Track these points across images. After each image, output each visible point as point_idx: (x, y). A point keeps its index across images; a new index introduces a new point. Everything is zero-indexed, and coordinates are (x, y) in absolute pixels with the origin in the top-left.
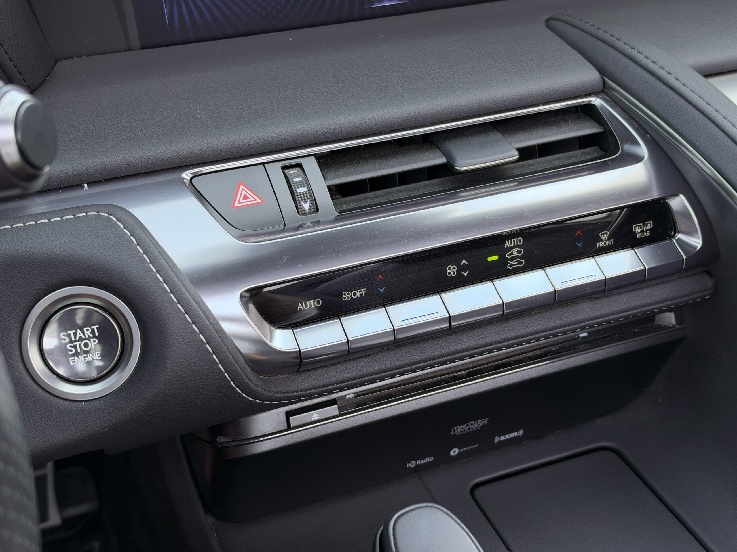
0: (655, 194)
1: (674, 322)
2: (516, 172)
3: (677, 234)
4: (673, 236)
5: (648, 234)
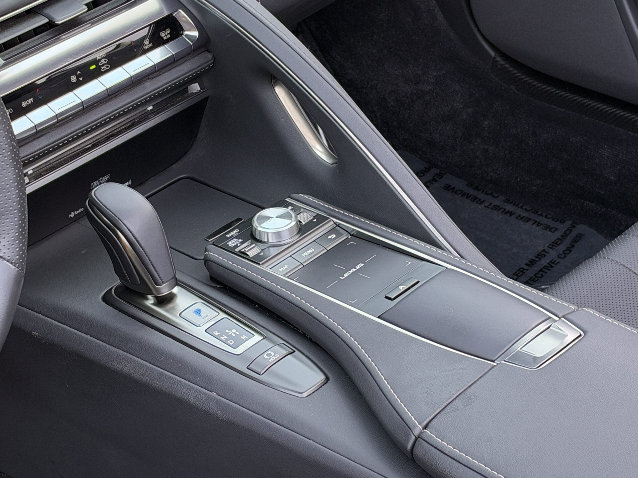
0: (166, 13)
1: (199, 89)
2: (88, 18)
3: (184, 32)
4: (183, 34)
5: (169, 36)
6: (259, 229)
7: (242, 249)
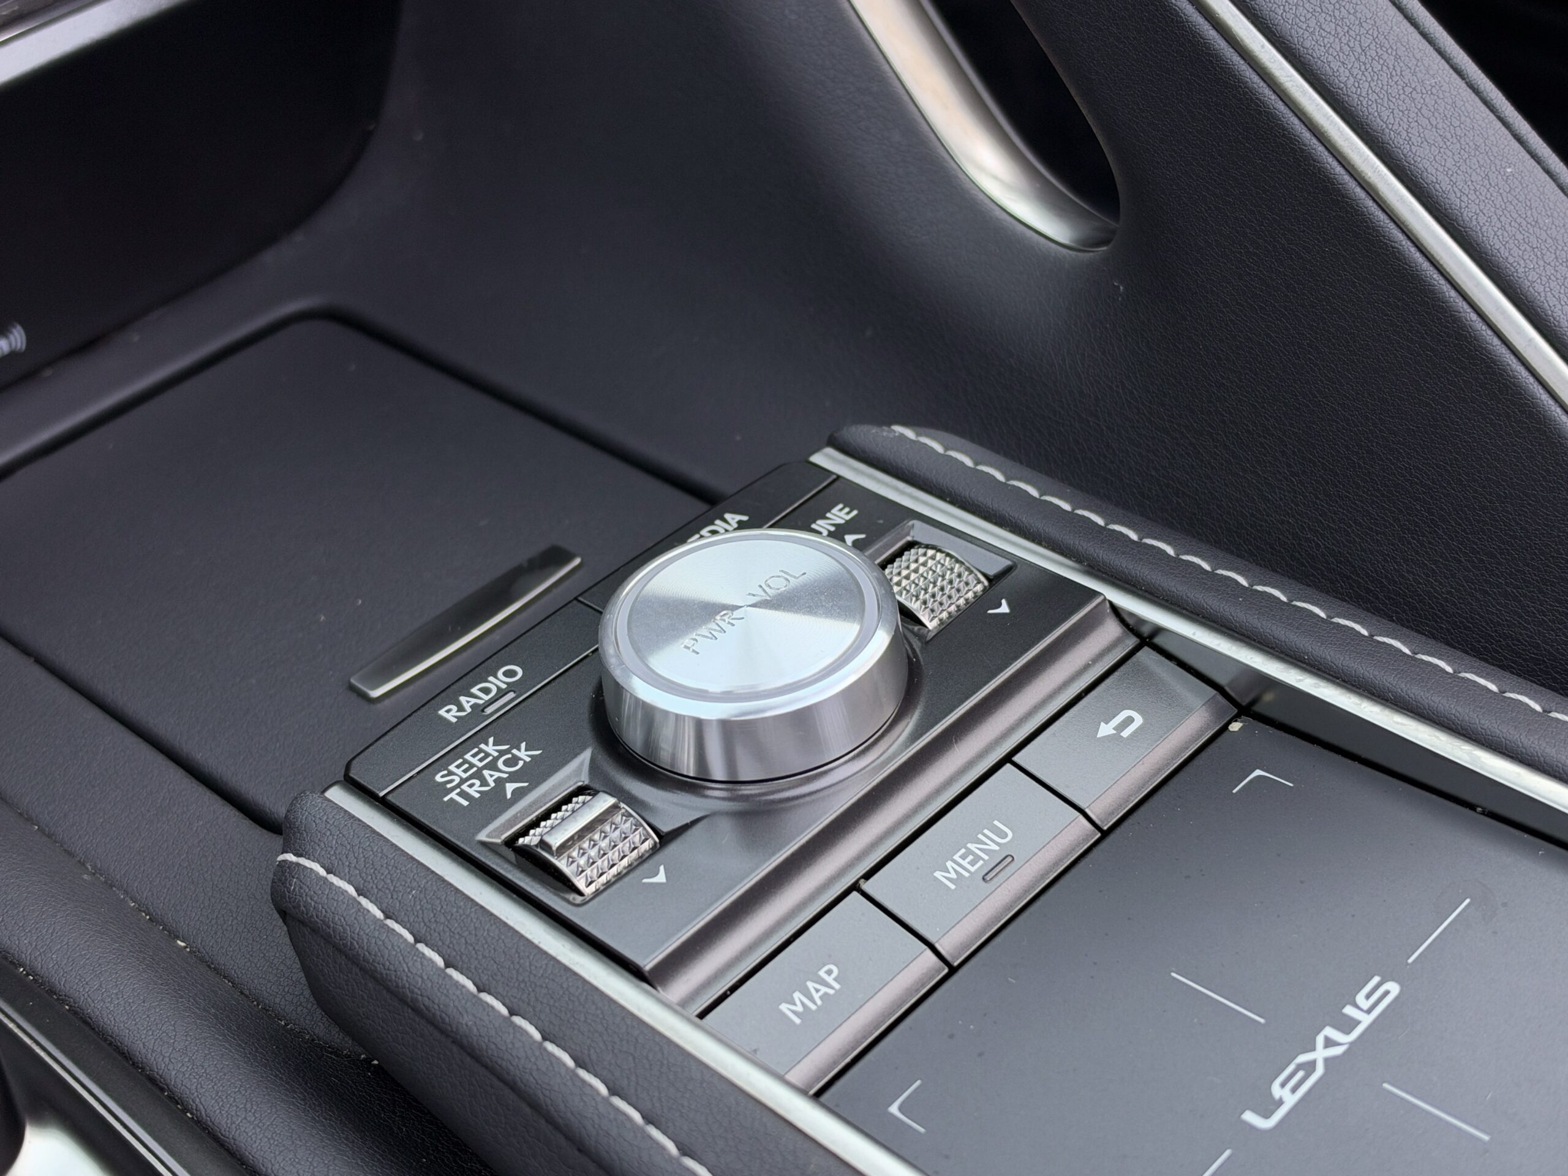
6: (642, 690)
7: (524, 832)
